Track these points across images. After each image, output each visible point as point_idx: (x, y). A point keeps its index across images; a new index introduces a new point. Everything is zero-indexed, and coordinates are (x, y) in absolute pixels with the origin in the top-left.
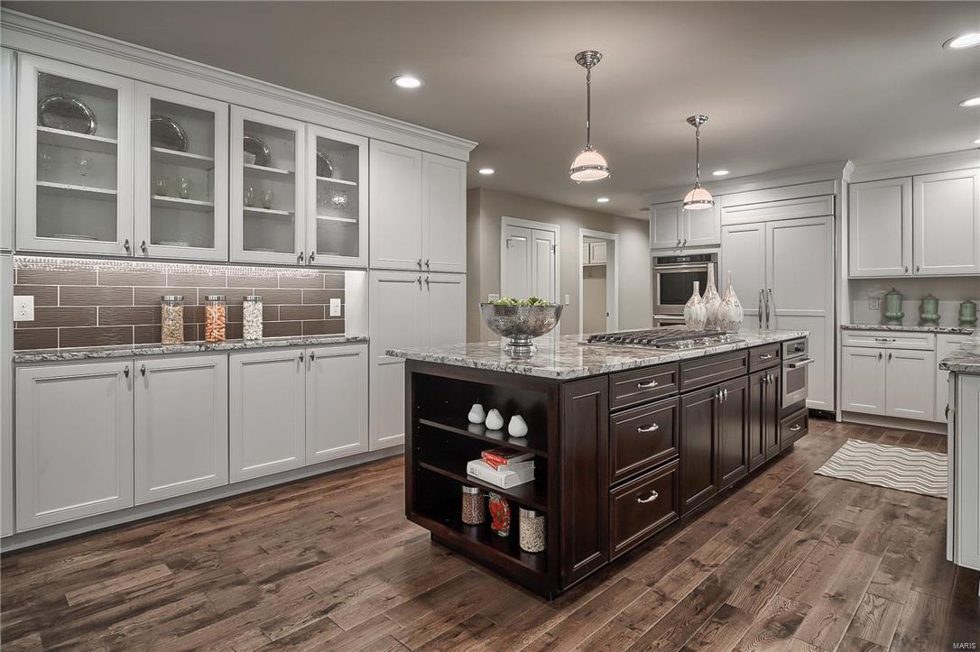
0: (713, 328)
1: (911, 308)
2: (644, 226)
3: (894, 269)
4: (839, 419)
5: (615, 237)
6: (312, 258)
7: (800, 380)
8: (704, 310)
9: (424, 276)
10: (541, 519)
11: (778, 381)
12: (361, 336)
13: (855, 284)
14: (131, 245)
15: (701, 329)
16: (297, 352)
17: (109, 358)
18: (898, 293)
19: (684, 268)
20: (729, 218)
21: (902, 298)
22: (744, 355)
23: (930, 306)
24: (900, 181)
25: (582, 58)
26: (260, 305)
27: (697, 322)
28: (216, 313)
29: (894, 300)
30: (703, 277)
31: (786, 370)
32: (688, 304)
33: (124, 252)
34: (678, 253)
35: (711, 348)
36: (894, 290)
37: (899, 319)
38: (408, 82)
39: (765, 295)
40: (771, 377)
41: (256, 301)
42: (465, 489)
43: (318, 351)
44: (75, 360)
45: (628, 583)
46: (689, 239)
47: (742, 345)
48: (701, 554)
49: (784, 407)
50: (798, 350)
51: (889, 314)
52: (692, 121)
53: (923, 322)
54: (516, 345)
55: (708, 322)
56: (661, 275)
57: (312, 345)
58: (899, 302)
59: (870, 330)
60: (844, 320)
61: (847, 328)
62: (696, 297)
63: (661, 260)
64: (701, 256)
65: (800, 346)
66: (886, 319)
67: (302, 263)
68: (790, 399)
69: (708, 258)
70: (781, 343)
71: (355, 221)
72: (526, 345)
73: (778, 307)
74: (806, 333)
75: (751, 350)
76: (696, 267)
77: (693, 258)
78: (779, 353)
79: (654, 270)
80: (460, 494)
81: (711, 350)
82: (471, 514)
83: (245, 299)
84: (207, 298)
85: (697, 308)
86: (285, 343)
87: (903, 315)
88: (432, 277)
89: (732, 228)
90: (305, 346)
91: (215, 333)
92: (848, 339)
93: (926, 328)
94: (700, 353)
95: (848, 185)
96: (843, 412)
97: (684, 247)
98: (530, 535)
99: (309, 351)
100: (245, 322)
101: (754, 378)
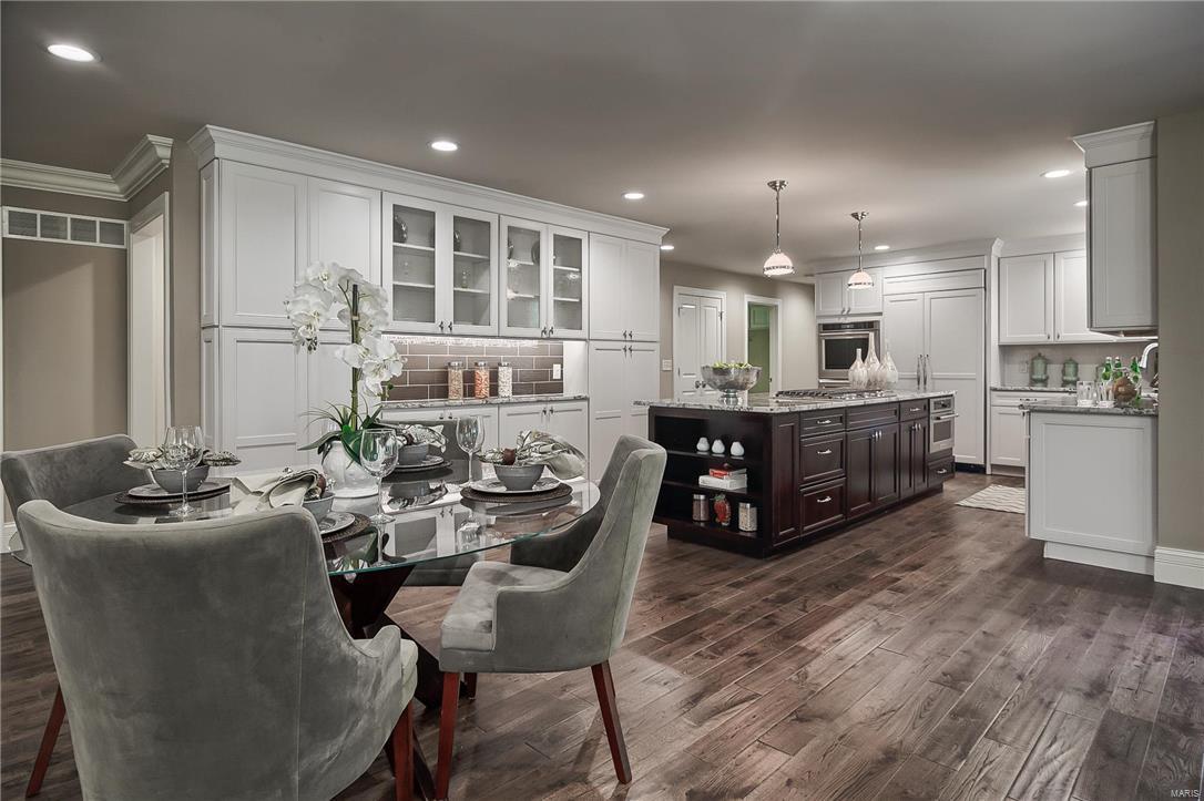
0: (873, 386)
1: (1055, 371)
2: (809, 291)
3: (1038, 337)
4: (988, 471)
5: (778, 302)
6: (551, 331)
7: (946, 431)
8: (865, 372)
9: (628, 345)
10: (755, 509)
11: (926, 430)
12: (584, 395)
13: (1007, 350)
14: (444, 325)
15: (863, 387)
16: (541, 407)
17: (432, 407)
18: (1043, 358)
19: (848, 334)
20: (889, 289)
21: (1047, 362)
22: (896, 407)
23: (1070, 369)
24: (1045, 257)
25: (773, 185)
26: (511, 370)
27: (860, 383)
28: (483, 375)
29: (1039, 365)
30: (864, 344)
31: (932, 422)
32: (852, 368)
33: (439, 331)
34: (842, 320)
35: (868, 399)
36: (1040, 355)
37: (1044, 382)
38: (634, 196)
39: (923, 360)
40: (918, 426)
41: (508, 365)
42: (695, 497)
43: (555, 406)
44: (414, 409)
45: (812, 553)
46: (853, 307)
47: (893, 399)
48: (862, 541)
49: (931, 451)
50: (944, 406)
51: (1035, 377)
52: (855, 216)
53: (1065, 383)
54: (728, 396)
55: (869, 383)
56: (826, 341)
57: (551, 401)
58: (1043, 365)
59: (1015, 391)
60: (994, 382)
61: (995, 390)
62: (858, 362)
63: (826, 327)
64: (865, 323)
65: (946, 403)
66: (1034, 382)
67: (544, 336)
68: (937, 447)
69: (871, 326)
70: (929, 399)
71: (577, 300)
72: (735, 397)
73: (935, 371)
74: (953, 392)
75: (902, 404)
76: (859, 333)
77: (857, 326)
78: (927, 407)
79: (819, 336)
80: (692, 500)
81: (869, 402)
82: (700, 514)
83: (500, 365)
84: (476, 364)
85: (860, 370)
86: (533, 399)
87: (1047, 378)
88: (634, 345)
89: (893, 298)
90: (547, 402)
91: (484, 391)
92: (995, 399)
93: (1067, 389)
94: (861, 402)
95: (999, 260)
96: (992, 465)
97: (848, 315)
98: (747, 519)
99: (549, 406)
100: (500, 383)
101: (905, 426)
